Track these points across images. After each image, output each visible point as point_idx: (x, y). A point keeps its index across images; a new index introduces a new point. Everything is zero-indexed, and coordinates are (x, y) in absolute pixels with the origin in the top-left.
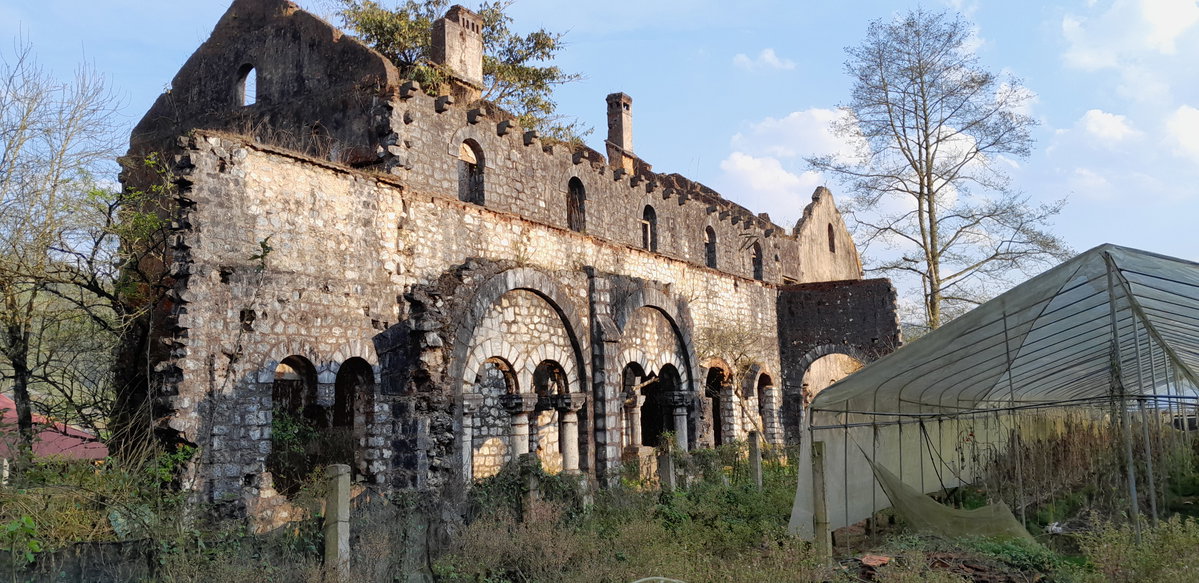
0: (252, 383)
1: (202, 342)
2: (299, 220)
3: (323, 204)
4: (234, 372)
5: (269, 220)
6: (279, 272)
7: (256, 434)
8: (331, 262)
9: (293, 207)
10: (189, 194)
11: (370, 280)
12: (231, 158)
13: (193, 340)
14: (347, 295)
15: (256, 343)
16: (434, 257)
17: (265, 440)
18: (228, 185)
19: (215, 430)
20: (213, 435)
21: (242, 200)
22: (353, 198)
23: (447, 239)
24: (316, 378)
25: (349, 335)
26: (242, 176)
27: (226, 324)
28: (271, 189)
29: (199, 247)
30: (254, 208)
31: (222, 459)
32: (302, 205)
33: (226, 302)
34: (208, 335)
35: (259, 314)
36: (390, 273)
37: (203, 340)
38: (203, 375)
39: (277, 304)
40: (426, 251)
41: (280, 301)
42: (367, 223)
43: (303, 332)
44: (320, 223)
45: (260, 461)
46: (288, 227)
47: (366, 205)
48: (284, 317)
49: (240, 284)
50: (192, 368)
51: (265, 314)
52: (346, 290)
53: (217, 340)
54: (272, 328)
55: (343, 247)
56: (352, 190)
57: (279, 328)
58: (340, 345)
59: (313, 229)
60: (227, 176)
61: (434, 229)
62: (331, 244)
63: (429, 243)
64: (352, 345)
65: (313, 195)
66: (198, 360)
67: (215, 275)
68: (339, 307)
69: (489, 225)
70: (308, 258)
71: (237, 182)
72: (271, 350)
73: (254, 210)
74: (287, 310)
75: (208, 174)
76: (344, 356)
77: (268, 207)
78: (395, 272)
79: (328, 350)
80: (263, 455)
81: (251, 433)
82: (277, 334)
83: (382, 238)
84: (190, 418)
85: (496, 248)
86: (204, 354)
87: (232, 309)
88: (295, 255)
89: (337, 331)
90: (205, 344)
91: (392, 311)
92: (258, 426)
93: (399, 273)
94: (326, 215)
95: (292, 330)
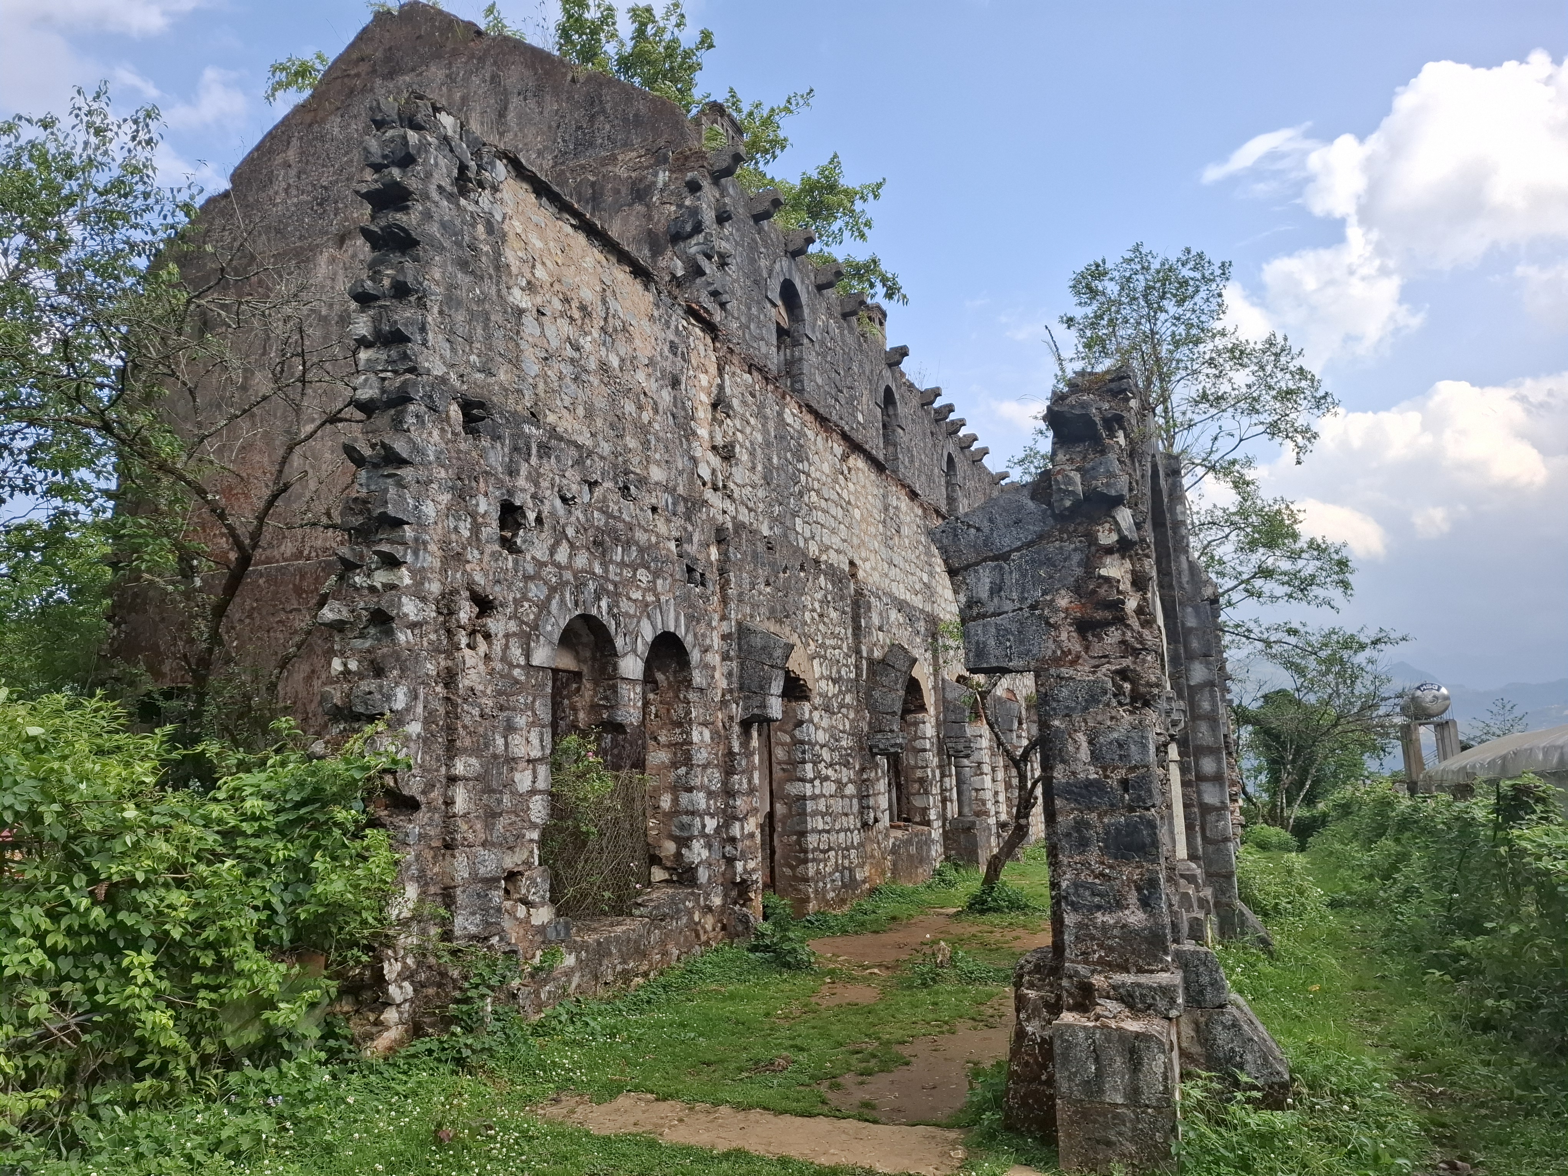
0: (518, 666)
1: (431, 559)
2: (586, 343)
3: (618, 324)
4: (487, 636)
5: (541, 325)
6: (561, 439)
7: (523, 780)
8: (632, 443)
9: (577, 314)
10: (405, 218)
11: (681, 490)
12: (478, 173)
13: (416, 553)
14: (654, 509)
15: (527, 578)
16: (753, 469)
17: (540, 792)
18: (473, 226)
19: (459, 768)
20: (452, 780)
21: (498, 268)
22: (657, 328)
23: (768, 444)
24: (615, 667)
25: (659, 588)
26: (499, 218)
27: (476, 529)
28: (543, 263)
29: (424, 343)
30: (516, 292)
31: (470, 836)
32: (590, 315)
33: (476, 479)
34: (444, 544)
35: (531, 516)
36: (704, 484)
37: (432, 555)
38: (433, 637)
39: (558, 502)
40: (745, 457)
41: (564, 500)
42: (675, 383)
43: (598, 570)
44: (615, 362)
45: (531, 841)
46: (569, 352)
47: (673, 347)
48: (570, 532)
49: (498, 445)
50: (412, 618)
51: (539, 520)
52: (654, 501)
53: (459, 558)
54: (552, 551)
55: (646, 417)
56: (656, 314)
57: (562, 556)
58: (647, 605)
59: (604, 367)
60: (471, 208)
61: (752, 421)
62: (630, 407)
63: (748, 444)
64: (664, 607)
65: (604, 301)
66: (423, 599)
67: (455, 412)
68: (646, 531)
70: (599, 422)
71: (490, 229)
72: (549, 598)
73: (519, 298)
74: (573, 519)
75: (439, 187)
76: (654, 627)
77: (539, 300)
78: (709, 485)
79: (632, 612)
80: (534, 826)
81: (517, 776)
82: (558, 566)
83: (693, 418)
84: (407, 738)
86: (434, 588)
87: (486, 495)
88: (581, 411)
89: (643, 575)
90: (437, 564)
91: (709, 555)
92: (529, 761)
93: (715, 489)
94: (623, 349)
95: (581, 561)
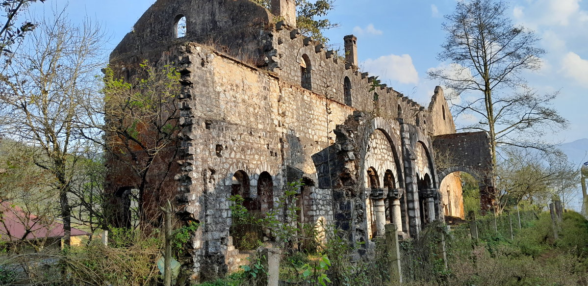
0: (222, 186)
1: (199, 163)
2: (238, 95)
3: (247, 87)
4: (214, 179)
5: (225, 94)
6: (232, 124)
7: (225, 214)
8: (252, 119)
9: (235, 88)
10: (189, 78)
11: (268, 130)
12: (207, 59)
13: (196, 162)
14: (260, 137)
15: (223, 163)
16: (293, 118)
17: (229, 217)
18: (206, 74)
19: (208, 213)
20: (207, 216)
21: (213, 83)
22: (259, 84)
23: (298, 109)
24: (249, 182)
25: (262, 159)
26: (212, 69)
27: (210, 152)
28: (225, 77)
29: (196, 109)
30: (218, 87)
31: (211, 229)
32: (239, 87)
33: (210, 140)
34: (202, 159)
35: (224, 147)
36: (276, 126)
37: (200, 161)
38: (201, 181)
39: (231, 141)
40: (290, 114)
41: (233, 140)
42: (265, 98)
43: (243, 157)
44: (246, 98)
45: (227, 230)
46: (233, 99)
47: (265, 88)
48: (235, 149)
49: (215, 130)
50: (196, 177)
51: (226, 147)
52: (259, 135)
53: (206, 161)
54: (230, 155)
55: (256, 111)
56: (259, 80)
57: (233, 155)
58: (258, 165)
59: (244, 101)
60: (206, 69)
61: (292, 103)
62: (251, 109)
63: (291, 110)
64: (263, 165)
65: (243, 82)
66: (198, 173)
67: (204, 124)
68: (257, 144)
69: (314, 101)
70: (242, 116)
71: (210, 74)
72: (230, 167)
73: (219, 89)
74: (236, 145)
75: (197, 67)
76: (260, 171)
77: (224, 88)
78: (278, 126)
79: (253, 167)
80: (228, 226)
81: (223, 214)
82: (232, 158)
83: (272, 107)
84: (196, 206)
85: (317, 114)
86: (200, 169)
87: (212, 144)
88: (237, 114)
89: (257, 157)
90: (201, 163)
91: (278, 147)
92: (226, 210)
93: (279, 126)
94: (249, 93)
95: (238, 156)
